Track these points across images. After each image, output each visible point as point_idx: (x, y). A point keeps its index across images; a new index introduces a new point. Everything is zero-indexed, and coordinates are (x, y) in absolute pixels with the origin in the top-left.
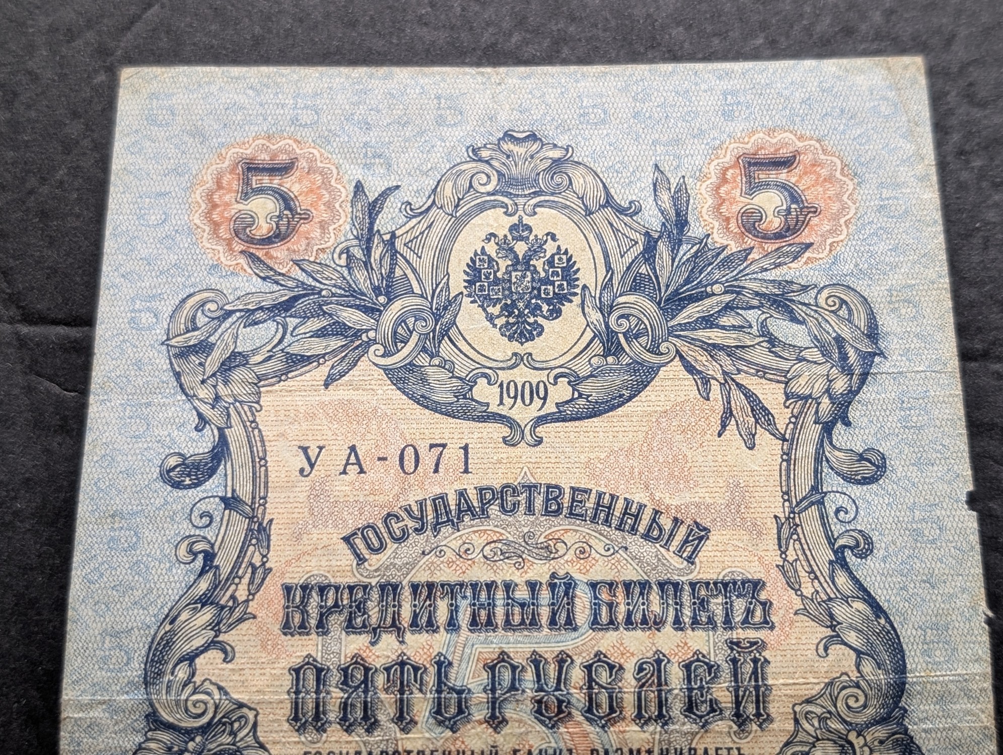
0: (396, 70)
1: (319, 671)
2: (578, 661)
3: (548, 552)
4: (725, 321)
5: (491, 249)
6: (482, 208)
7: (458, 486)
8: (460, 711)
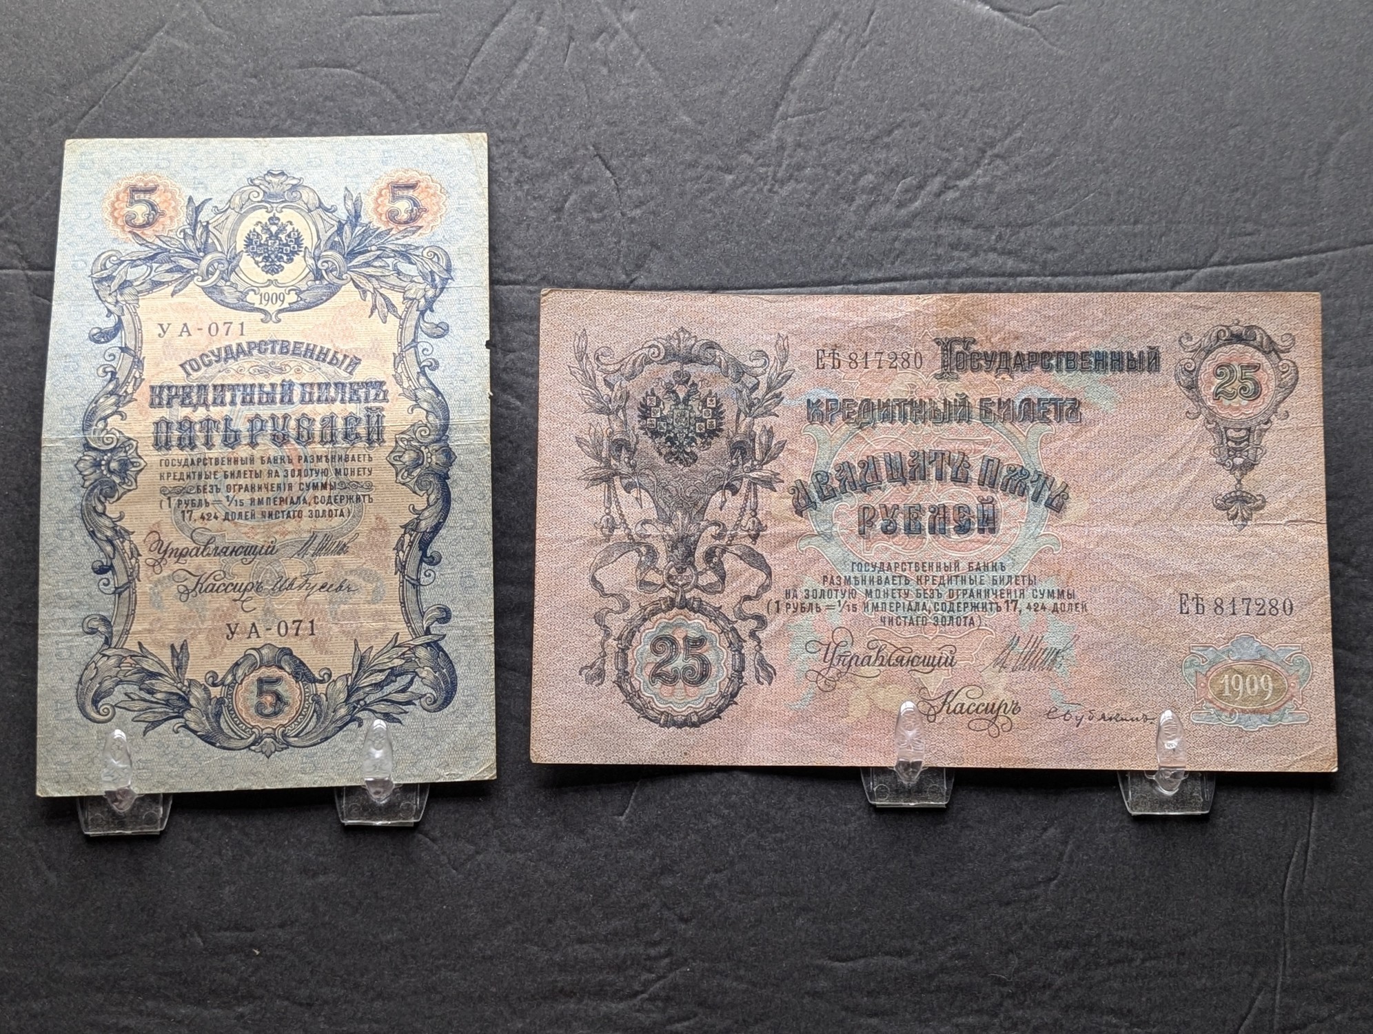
0: (212, 139)
1: (168, 423)
2: (293, 417)
3: (281, 371)
4: (376, 264)
5: (259, 229)
6: (254, 209)
7: (238, 342)
8: (236, 440)
